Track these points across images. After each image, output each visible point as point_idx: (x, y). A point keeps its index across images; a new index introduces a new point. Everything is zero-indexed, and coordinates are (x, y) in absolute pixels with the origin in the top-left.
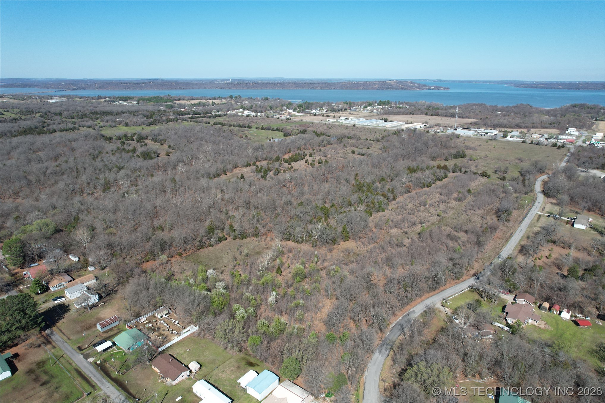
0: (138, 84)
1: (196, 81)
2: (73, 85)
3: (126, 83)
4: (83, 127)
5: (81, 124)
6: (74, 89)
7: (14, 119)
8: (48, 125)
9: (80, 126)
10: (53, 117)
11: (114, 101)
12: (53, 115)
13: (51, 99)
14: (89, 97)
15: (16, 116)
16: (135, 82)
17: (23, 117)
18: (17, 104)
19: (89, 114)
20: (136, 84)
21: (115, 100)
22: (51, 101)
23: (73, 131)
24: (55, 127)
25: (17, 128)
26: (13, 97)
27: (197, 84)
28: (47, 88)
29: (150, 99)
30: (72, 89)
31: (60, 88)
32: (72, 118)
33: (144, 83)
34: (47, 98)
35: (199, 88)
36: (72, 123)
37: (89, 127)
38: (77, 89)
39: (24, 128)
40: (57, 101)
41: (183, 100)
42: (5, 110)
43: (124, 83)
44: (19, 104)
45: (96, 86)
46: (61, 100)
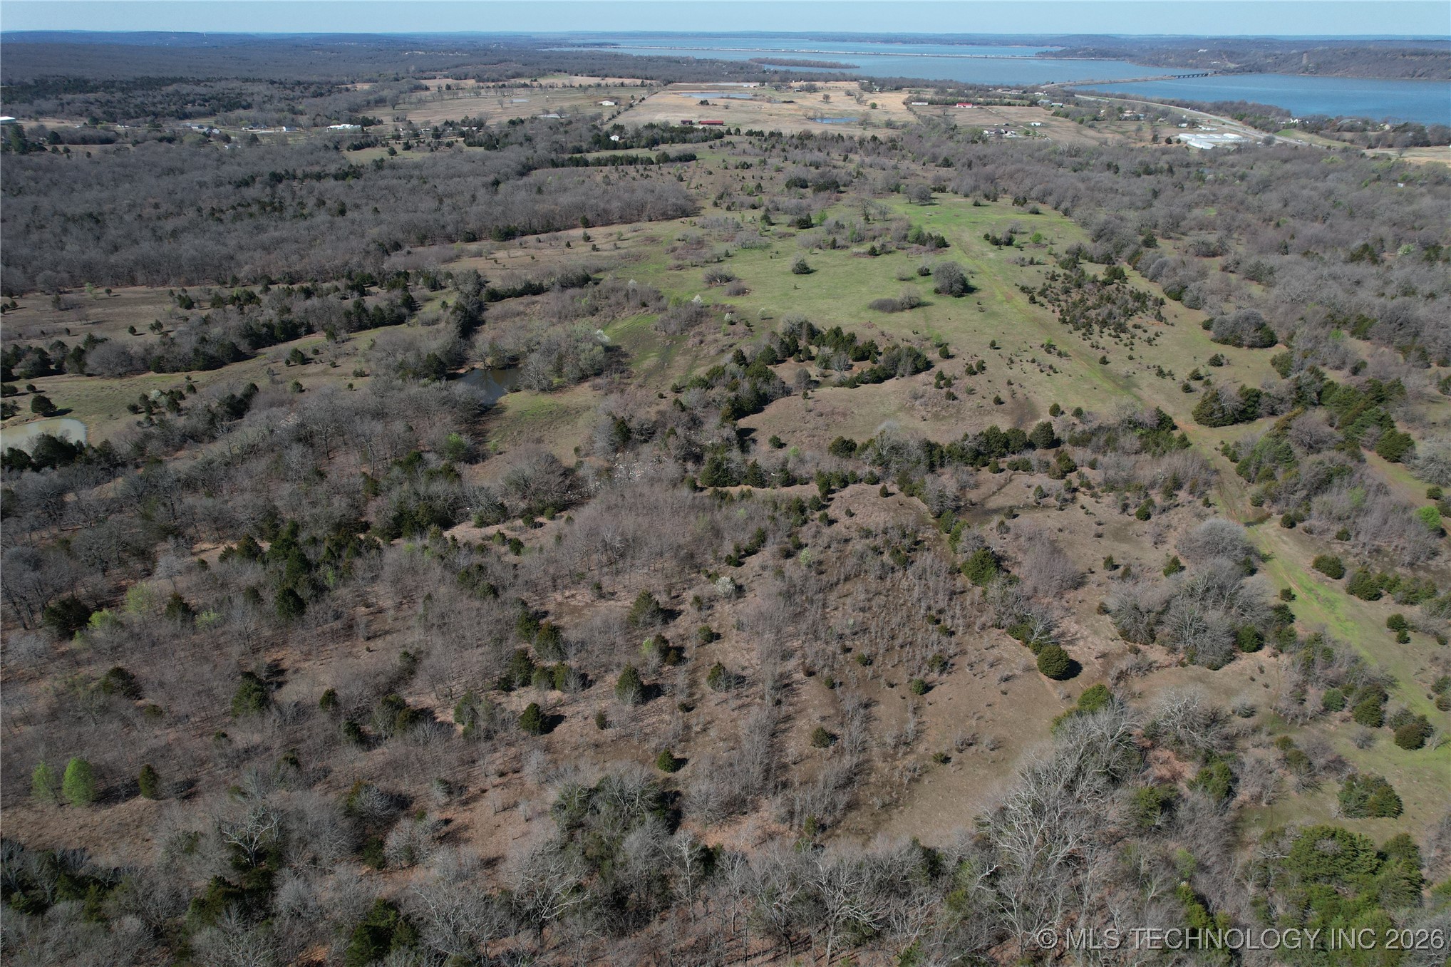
2: (1231, 55)
3: (1424, 54)
6: (1232, 71)
13: (1192, 127)
22: (1196, 141)
28: (1156, 63)
30: (1227, 71)
31: (1191, 66)
38: (1241, 71)
40: (1219, 141)
43: (1412, 54)
45: (1305, 61)
46: (1231, 135)
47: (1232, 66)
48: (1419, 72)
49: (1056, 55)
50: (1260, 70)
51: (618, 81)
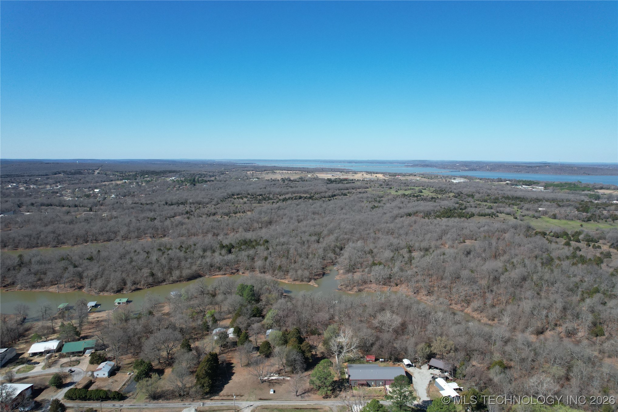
0: (531, 167)
1: (599, 165)
2: (466, 166)
3: (519, 166)
4: (501, 213)
5: (498, 209)
6: (467, 170)
7: (432, 198)
8: (466, 208)
9: (498, 212)
10: (466, 199)
11: (516, 185)
12: (466, 197)
13: (454, 179)
14: (489, 179)
15: (434, 195)
16: (528, 165)
17: (439, 196)
18: (428, 182)
19: (501, 199)
20: (529, 167)
21: (518, 184)
22: (455, 181)
23: (492, 217)
24: (473, 210)
25: (439, 208)
26: (423, 176)
27: (601, 169)
28: (444, 168)
29: (561, 186)
30: (465, 170)
31: (455, 169)
32: (484, 202)
33: (538, 166)
34: (451, 178)
35: (612, 175)
36: (488, 208)
37: (508, 214)
38: (470, 170)
39: (445, 208)
40: (460, 181)
41: (608, 189)
42: (423, 188)
43: (516, 166)
44: (430, 183)
45: (488, 168)
46: (462, 180)
47: (467, 169)
48: (519, 171)
49: (411, 166)
50: (475, 170)
51: (287, 172)
